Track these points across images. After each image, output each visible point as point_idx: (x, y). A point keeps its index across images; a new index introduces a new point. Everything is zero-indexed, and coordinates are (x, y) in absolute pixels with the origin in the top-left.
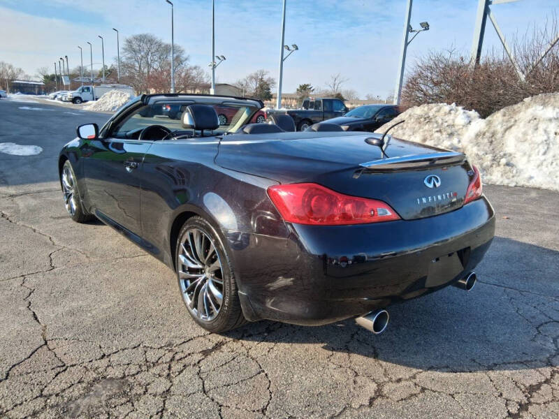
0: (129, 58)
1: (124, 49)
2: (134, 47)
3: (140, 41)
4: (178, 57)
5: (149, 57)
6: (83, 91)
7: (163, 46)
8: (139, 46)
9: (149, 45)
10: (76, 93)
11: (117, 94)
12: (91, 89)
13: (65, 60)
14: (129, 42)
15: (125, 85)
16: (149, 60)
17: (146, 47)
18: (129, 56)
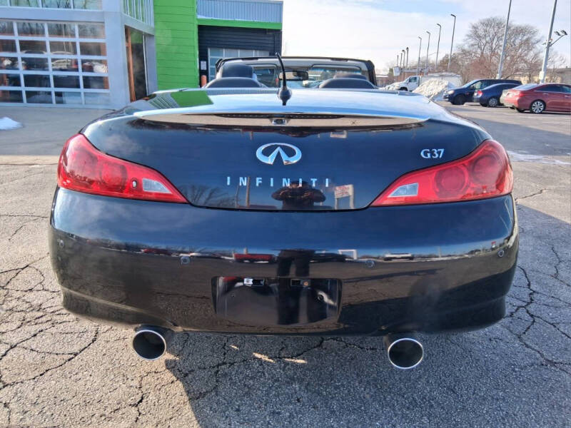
0: (472, 45)
1: (468, 35)
2: (480, 32)
3: (487, 25)
4: (528, 40)
5: (494, 42)
6: (410, 81)
7: (512, 28)
8: (485, 31)
9: (496, 29)
10: (402, 84)
11: (436, 81)
12: (418, 79)
13: (406, 51)
14: (475, 28)
15: (452, 73)
16: (494, 46)
17: (492, 31)
18: (472, 42)
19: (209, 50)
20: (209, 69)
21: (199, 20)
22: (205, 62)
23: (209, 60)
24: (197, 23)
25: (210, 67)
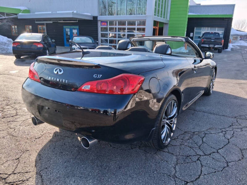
19: (195, 28)
20: (194, 36)
21: (189, 15)
22: (193, 33)
23: (195, 32)
24: (187, 17)
25: (194, 35)
